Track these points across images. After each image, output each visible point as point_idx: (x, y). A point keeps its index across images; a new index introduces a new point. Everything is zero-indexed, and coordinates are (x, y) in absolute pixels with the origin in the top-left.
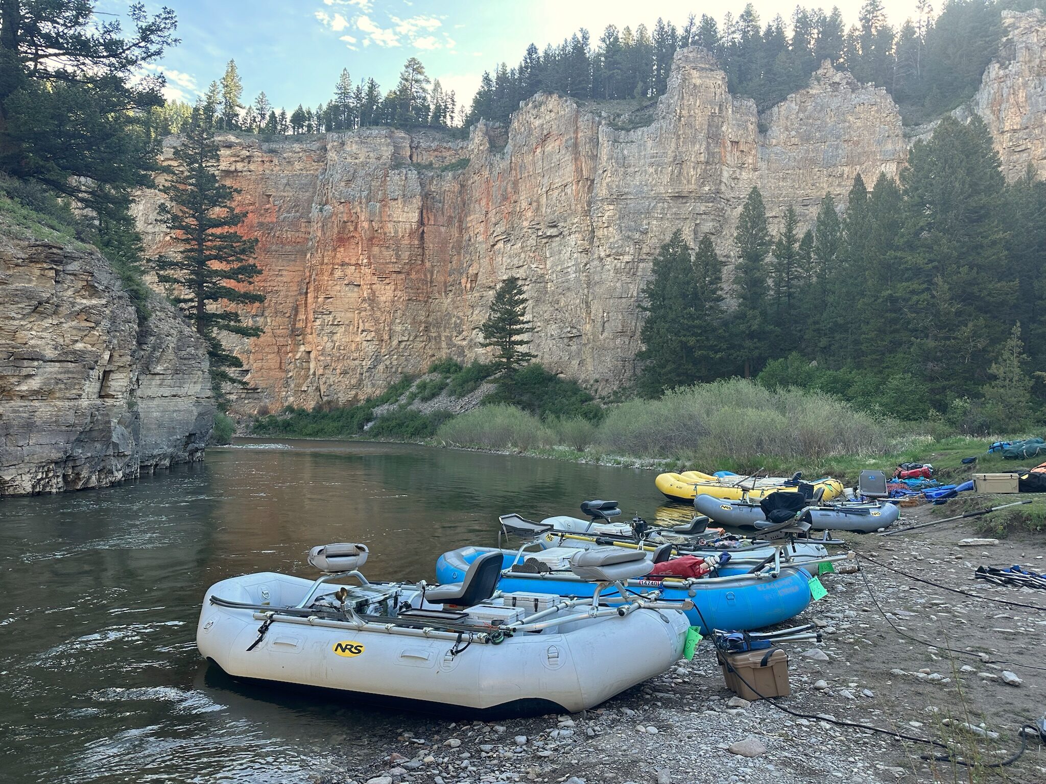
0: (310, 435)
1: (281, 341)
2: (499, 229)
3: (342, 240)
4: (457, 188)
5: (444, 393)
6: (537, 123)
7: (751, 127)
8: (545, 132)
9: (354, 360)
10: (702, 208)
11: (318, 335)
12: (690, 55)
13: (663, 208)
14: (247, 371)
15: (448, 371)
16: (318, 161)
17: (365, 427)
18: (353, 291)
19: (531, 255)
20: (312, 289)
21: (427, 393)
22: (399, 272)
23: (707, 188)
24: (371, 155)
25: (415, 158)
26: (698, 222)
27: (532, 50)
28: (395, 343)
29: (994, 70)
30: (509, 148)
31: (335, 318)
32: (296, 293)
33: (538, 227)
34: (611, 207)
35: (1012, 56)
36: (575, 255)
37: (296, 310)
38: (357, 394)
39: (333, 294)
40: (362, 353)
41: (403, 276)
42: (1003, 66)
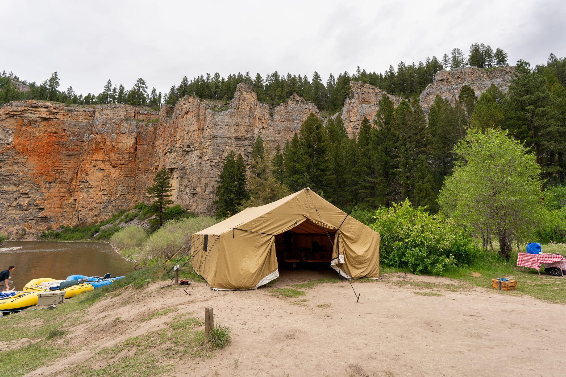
0: (67, 240)
1: (62, 194)
2: (168, 147)
3: (97, 150)
4: (153, 130)
5: (136, 218)
6: (185, 106)
7: (266, 114)
8: (187, 110)
9: (97, 203)
10: (247, 143)
11: (81, 192)
12: (243, 86)
13: (231, 142)
14: (43, 209)
15: (141, 208)
16: (91, 116)
17: (95, 235)
18: (100, 172)
19: (180, 158)
20: (80, 171)
21: (128, 219)
22: (123, 164)
23: (249, 135)
24: (115, 115)
25: (136, 117)
26: (245, 148)
27: (185, 79)
28: (118, 195)
29: (348, 100)
30: (173, 115)
31: (90, 184)
32: (73, 173)
33: (183, 147)
34: (210, 141)
35: (353, 96)
36: (197, 159)
37: (71, 181)
38: (97, 219)
39: (89, 173)
40: (101, 200)
41: (125, 166)
42: (350, 99)
